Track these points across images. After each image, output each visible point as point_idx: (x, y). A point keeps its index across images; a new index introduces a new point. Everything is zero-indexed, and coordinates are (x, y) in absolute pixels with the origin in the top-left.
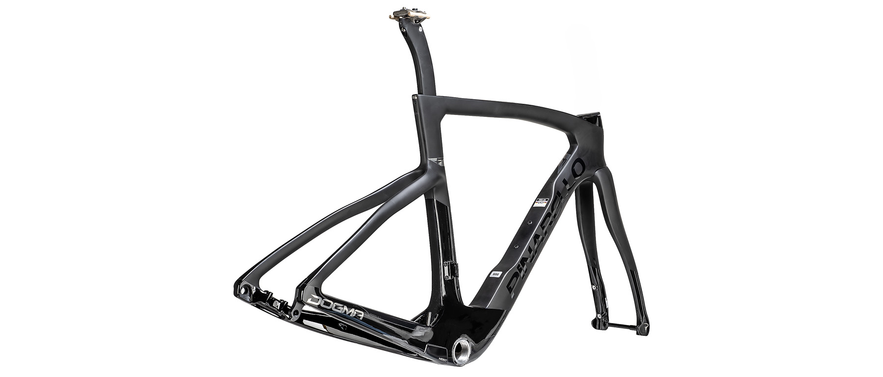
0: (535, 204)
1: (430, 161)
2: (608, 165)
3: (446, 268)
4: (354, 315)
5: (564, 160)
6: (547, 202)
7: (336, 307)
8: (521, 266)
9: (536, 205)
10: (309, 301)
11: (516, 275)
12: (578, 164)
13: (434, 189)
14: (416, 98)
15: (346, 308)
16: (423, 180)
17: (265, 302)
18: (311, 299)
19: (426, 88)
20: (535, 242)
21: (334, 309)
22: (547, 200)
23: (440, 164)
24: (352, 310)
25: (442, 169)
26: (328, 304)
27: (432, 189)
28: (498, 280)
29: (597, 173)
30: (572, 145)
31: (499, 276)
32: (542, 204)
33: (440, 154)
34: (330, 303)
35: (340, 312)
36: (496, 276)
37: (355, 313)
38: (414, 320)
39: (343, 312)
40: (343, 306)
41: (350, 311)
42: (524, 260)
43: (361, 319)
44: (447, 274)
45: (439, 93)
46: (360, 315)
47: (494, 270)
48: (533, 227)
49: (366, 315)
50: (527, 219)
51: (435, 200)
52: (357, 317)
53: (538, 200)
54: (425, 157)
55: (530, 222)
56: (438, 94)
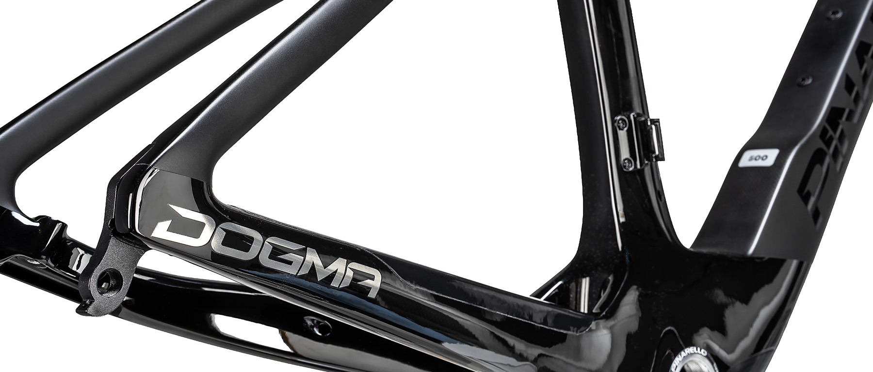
3: (623, 135)
4: (347, 283)
7: (276, 254)
8: (831, 132)
10: (161, 231)
11: (818, 157)
15: (313, 257)
17: (37, 257)
18: (168, 223)
20: (861, 62)
21: (266, 261)
24: (339, 265)
26: (243, 243)
28: (768, 174)
31: (770, 162)
34: (251, 240)
35: (291, 270)
36: (760, 163)
37: (350, 273)
38: (540, 293)
39: (304, 271)
40: (303, 252)
41: (332, 267)
42: (834, 114)
43: (372, 294)
44: (625, 154)
46: (368, 282)
47: (751, 145)
49: (388, 281)
52: (357, 288)
55: (834, 13)
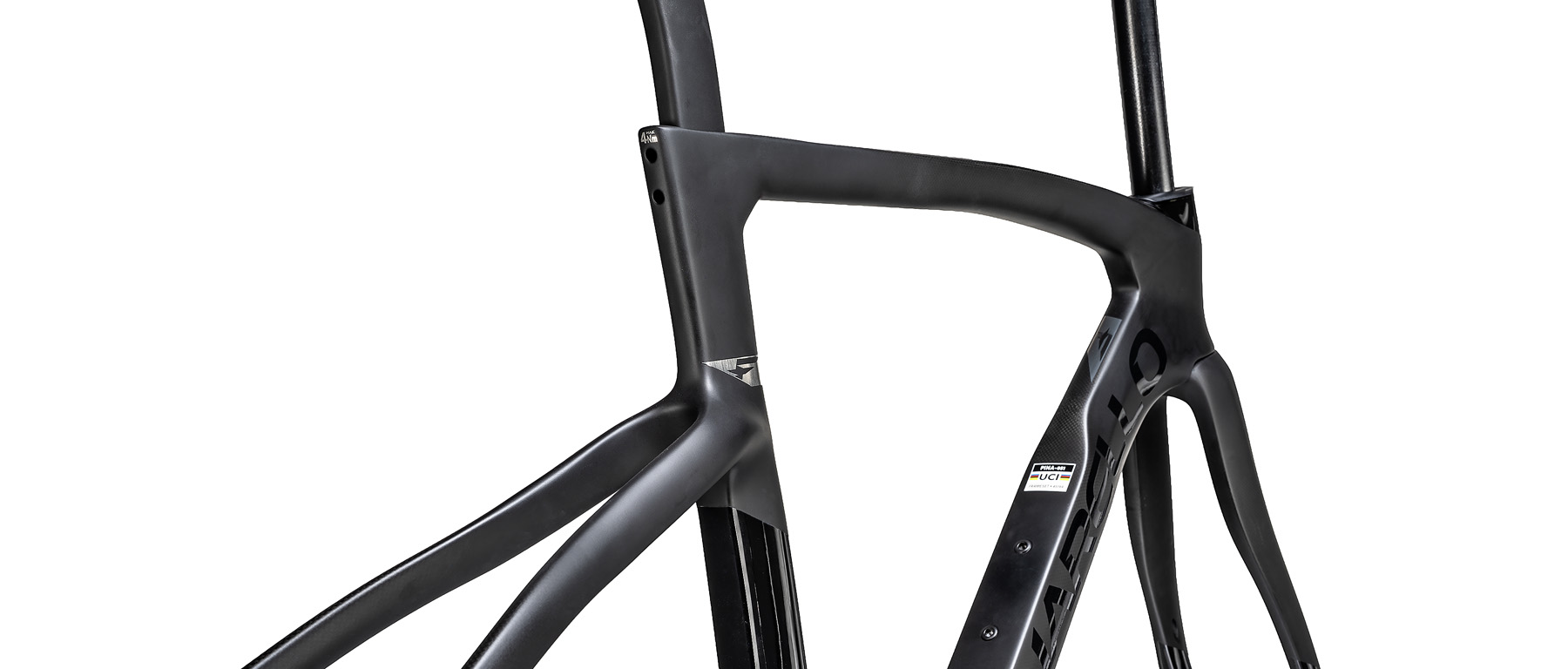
0: (1030, 481)
1: (715, 371)
2: (1219, 347)
5: (1102, 338)
6: (1071, 474)
9: (1033, 485)
12: (1145, 348)
13: (733, 476)
14: (655, 139)
16: (693, 444)
19: (688, 104)
20: (1050, 612)
22: (1069, 469)
23: (747, 378)
25: (755, 396)
27: (725, 479)
29: (1197, 373)
30: (1122, 289)
32: (1054, 481)
33: (742, 342)
45: (737, 120)
48: (1037, 560)
50: (1011, 534)
51: (734, 510)
53: (1037, 469)
54: (694, 357)
55: (1023, 545)
56: (730, 127)
